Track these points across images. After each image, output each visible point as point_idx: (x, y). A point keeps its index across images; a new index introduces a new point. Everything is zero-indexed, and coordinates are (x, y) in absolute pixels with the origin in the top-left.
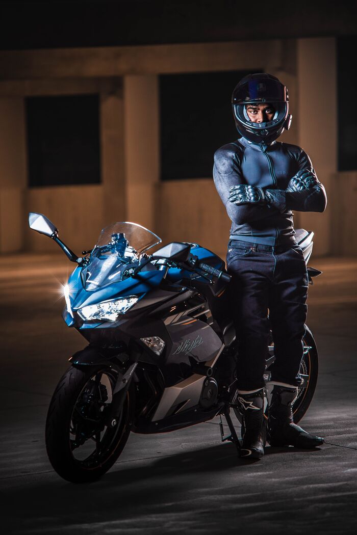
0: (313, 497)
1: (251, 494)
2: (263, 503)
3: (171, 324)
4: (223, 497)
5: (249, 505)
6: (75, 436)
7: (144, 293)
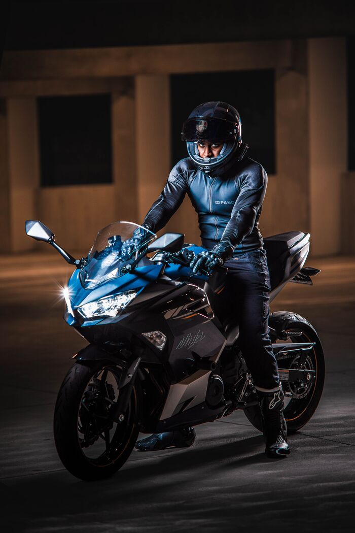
0: (323, 496)
1: (261, 493)
2: (274, 502)
3: (171, 318)
4: (234, 495)
5: (259, 503)
6: (83, 435)
7: (143, 287)
